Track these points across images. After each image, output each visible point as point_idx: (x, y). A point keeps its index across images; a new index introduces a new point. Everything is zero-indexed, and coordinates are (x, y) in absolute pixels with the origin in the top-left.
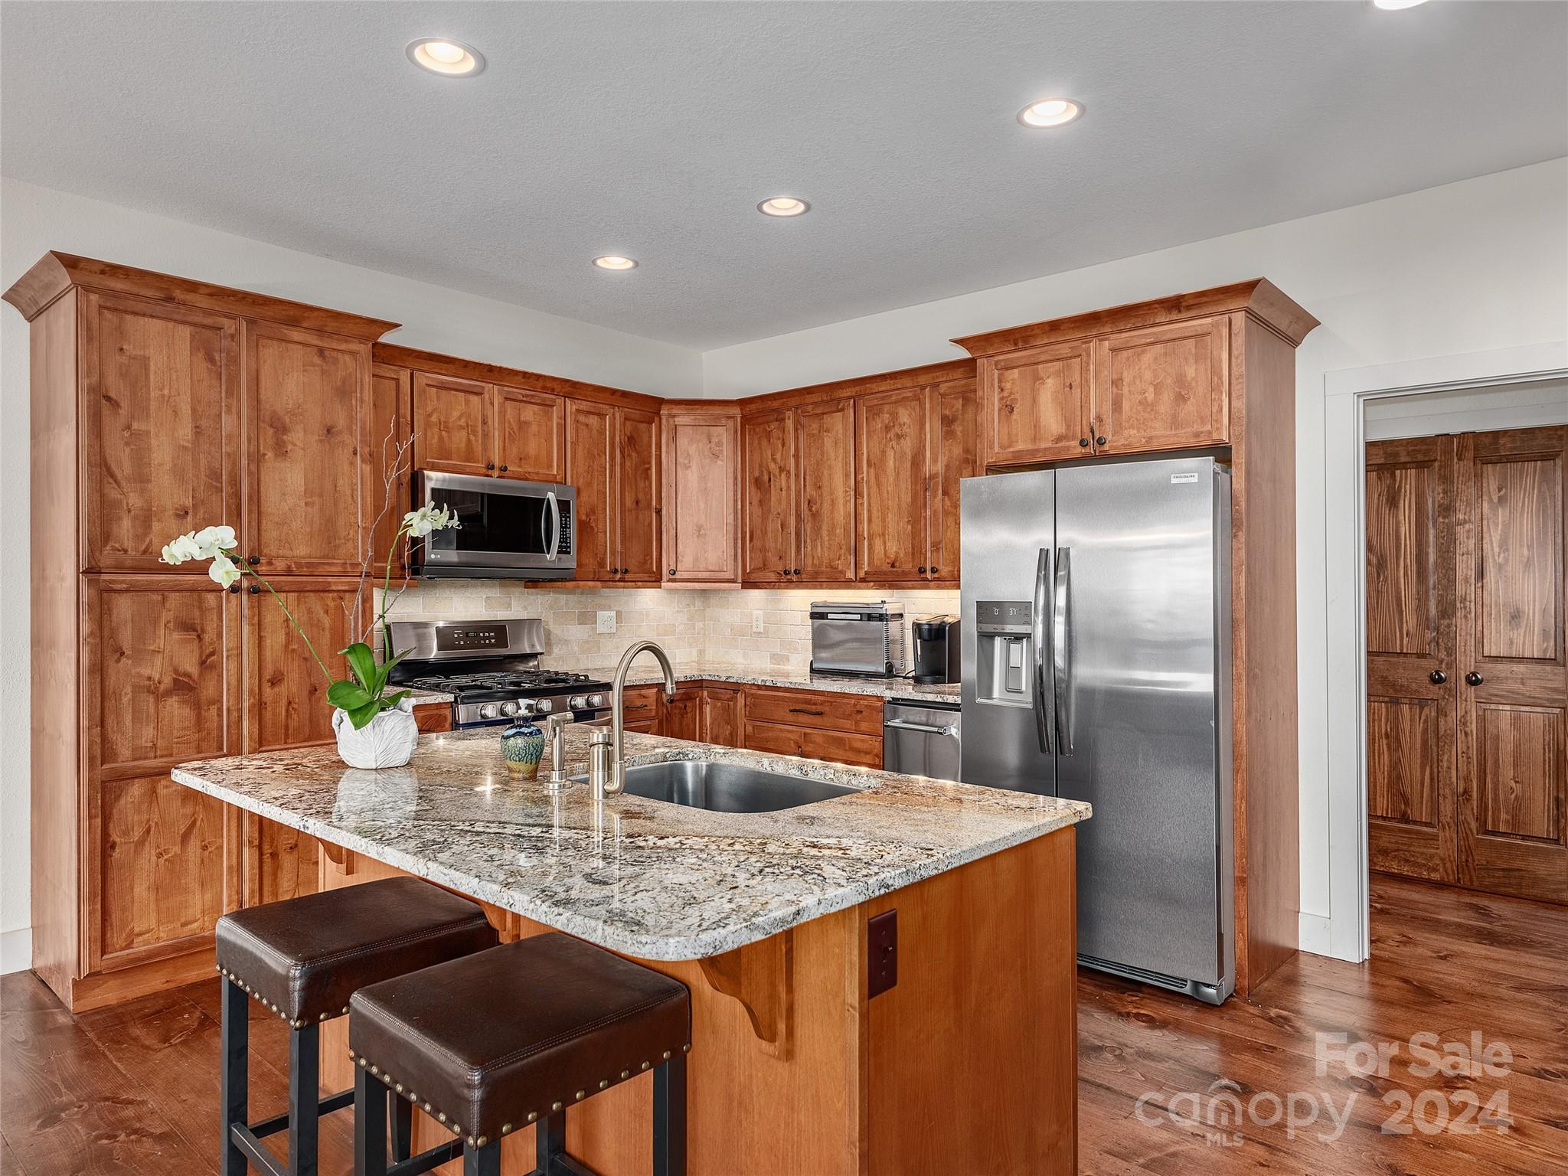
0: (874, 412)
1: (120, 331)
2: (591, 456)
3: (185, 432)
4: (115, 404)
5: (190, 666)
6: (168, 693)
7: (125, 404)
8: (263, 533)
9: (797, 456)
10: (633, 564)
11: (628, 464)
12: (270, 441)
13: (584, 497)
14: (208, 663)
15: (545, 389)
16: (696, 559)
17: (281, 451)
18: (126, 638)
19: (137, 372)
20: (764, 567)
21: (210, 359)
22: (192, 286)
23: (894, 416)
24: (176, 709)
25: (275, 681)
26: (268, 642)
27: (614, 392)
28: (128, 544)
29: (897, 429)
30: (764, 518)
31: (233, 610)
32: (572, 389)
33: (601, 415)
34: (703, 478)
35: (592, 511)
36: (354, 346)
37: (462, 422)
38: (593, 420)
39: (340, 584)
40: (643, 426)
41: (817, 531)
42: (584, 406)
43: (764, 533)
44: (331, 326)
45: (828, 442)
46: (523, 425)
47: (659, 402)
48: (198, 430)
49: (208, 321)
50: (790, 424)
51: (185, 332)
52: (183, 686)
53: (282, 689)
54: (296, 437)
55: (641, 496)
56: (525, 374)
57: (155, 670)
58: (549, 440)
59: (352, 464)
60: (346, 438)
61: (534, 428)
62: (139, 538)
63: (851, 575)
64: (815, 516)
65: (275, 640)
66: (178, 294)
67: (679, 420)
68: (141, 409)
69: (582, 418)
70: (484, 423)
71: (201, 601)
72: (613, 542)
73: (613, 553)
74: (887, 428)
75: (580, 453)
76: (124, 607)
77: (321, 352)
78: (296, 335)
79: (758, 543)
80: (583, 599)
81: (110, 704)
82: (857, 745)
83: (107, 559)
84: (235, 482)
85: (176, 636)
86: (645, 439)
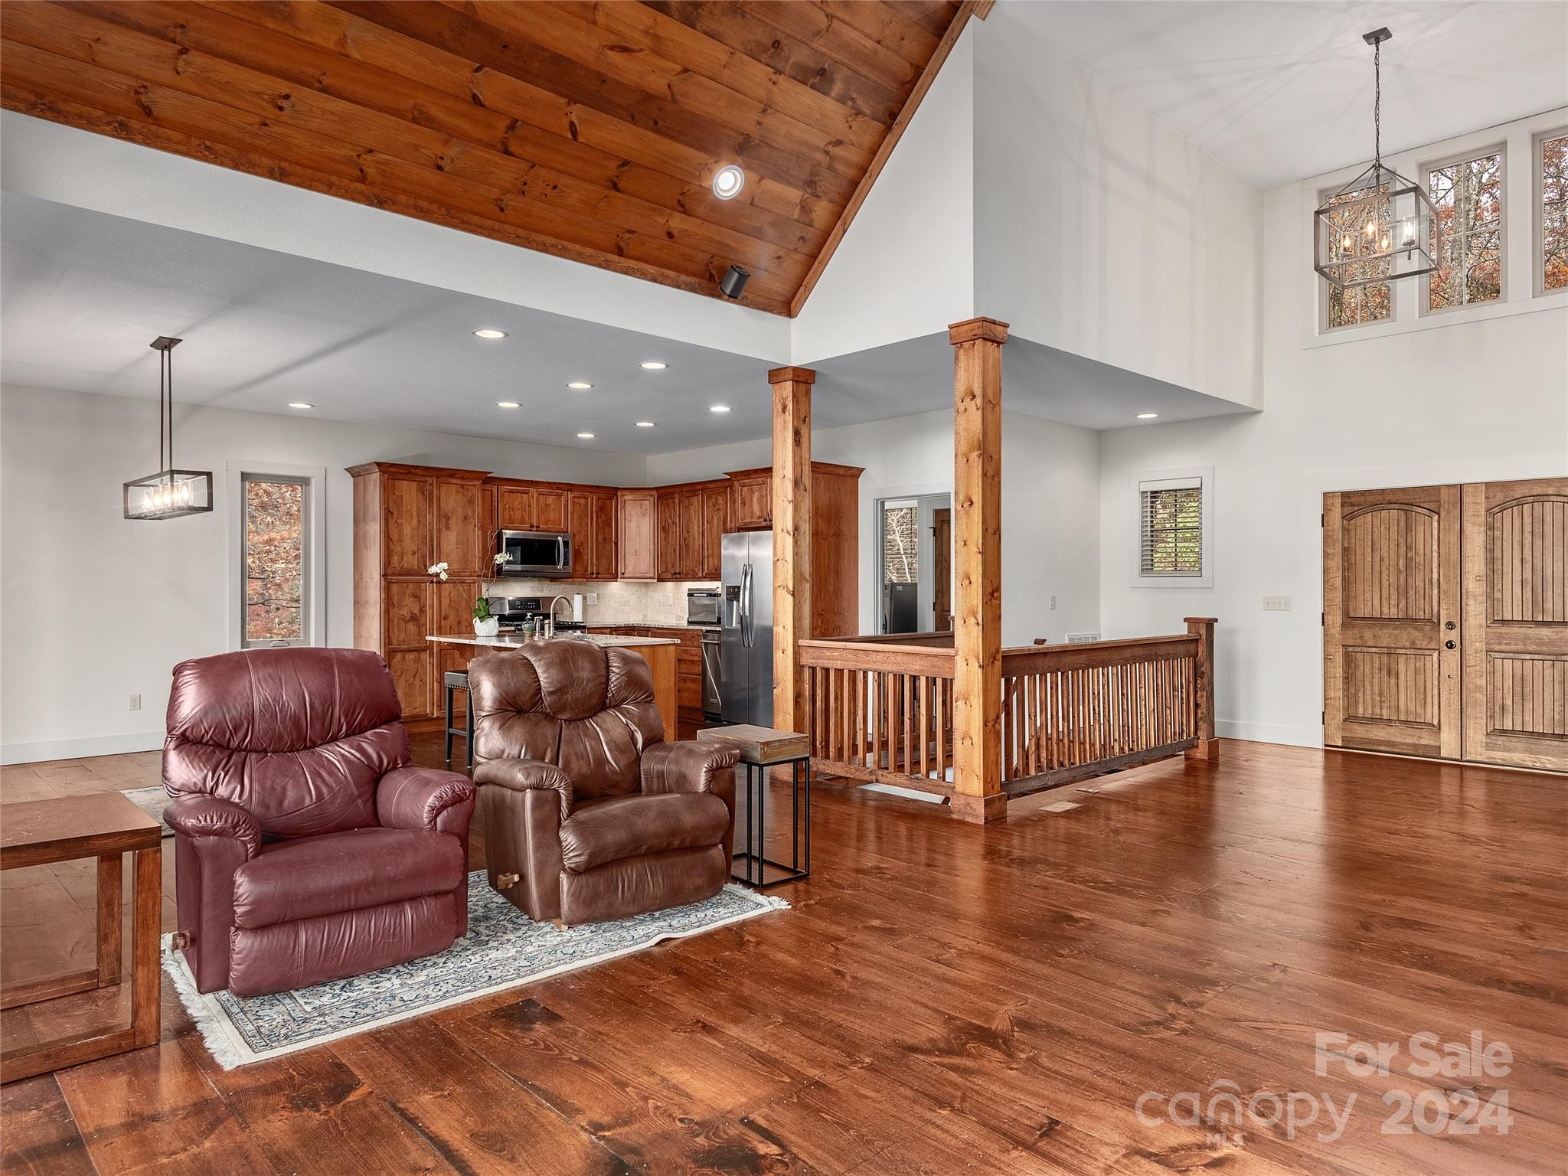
0: (709, 498)
1: (394, 487)
2: (580, 518)
3: (415, 522)
4: (393, 514)
5: (416, 611)
6: (409, 621)
7: (395, 513)
9: (679, 516)
10: (602, 569)
11: (600, 520)
12: (444, 523)
13: (577, 538)
14: (422, 610)
15: (558, 488)
16: (635, 567)
17: (448, 527)
18: (395, 600)
19: (399, 501)
20: (666, 571)
21: (423, 493)
22: (417, 467)
23: (717, 499)
24: (411, 627)
25: (445, 618)
26: (443, 603)
27: (592, 486)
28: (396, 566)
29: (717, 506)
30: (666, 546)
32: (570, 487)
33: (586, 498)
34: (638, 526)
35: (582, 544)
36: (475, 483)
37: (519, 507)
38: (582, 501)
39: (469, 580)
40: (608, 501)
41: (688, 553)
42: (577, 494)
43: (666, 554)
44: (467, 476)
45: (692, 510)
46: (547, 506)
47: (617, 489)
48: (419, 522)
49: (423, 479)
50: (677, 500)
51: (415, 484)
52: (414, 619)
53: (448, 621)
54: (453, 521)
55: (606, 535)
56: (548, 483)
57: (405, 612)
58: (560, 511)
59: (474, 531)
60: (472, 520)
61: (553, 507)
62: (400, 563)
63: (700, 575)
64: (687, 546)
65: (445, 602)
66: (413, 470)
67: (626, 498)
68: (400, 515)
69: (576, 500)
70: (529, 506)
71: (420, 586)
72: (592, 559)
73: (592, 564)
74: (714, 505)
75: (575, 517)
76: (395, 588)
77: (462, 486)
78: (453, 481)
79: (664, 559)
80: (580, 587)
81: (391, 624)
82: (693, 652)
83: (389, 571)
84: (432, 541)
85: (412, 599)
86: (609, 508)
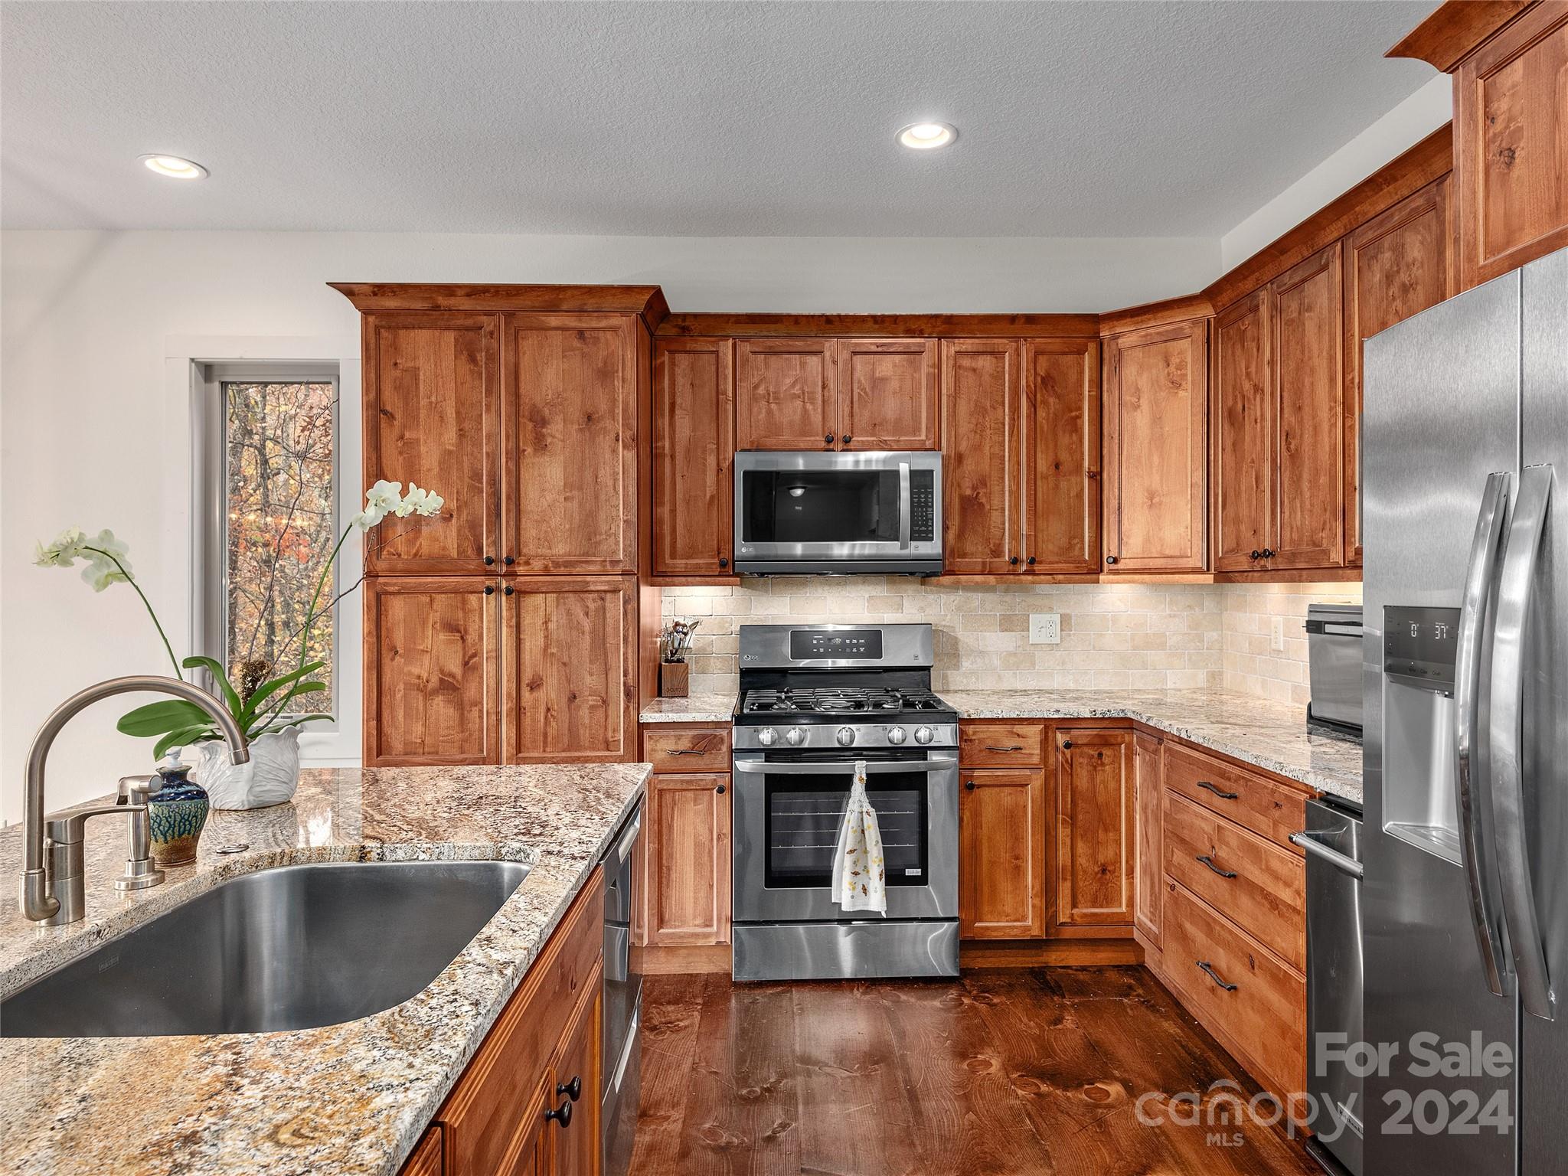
0: (1368, 253)
1: (395, 347)
2: (980, 410)
3: (450, 436)
4: (392, 417)
5: (455, 666)
6: (435, 692)
7: (398, 416)
8: (522, 532)
9: (1272, 363)
10: (1049, 549)
11: (1041, 413)
12: (530, 436)
13: (969, 465)
14: (470, 664)
15: (910, 333)
16: (1147, 540)
17: (540, 444)
18: (399, 637)
19: (408, 386)
20: (1236, 550)
21: (473, 360)
22: (449, 290)
23: (1399, 250)
24: (441, 709)
25: (534, 686)
26: (527, 645)
27: (1013, 319)
28: (402, 548)
29: (1404, 277)
30: (1238, 471)
31: (492, 612)
32: (947, 326)
33: (998, 354)
34: (1157, 420)
35: (983, 482)
36: (616, 321)
37: (797, 390)
38: (985, 363)
39: (599, 584)
40: (1070, 359)
41: (1296, 481)
42: (968, 344)
43: (1238, 494)
44: (591, 303)
45: (1310, 327)
46: (877, 383)
47: (1096, 319)
48: (462, 433)
49: (469, 322)
50: (1264, 311)
51: (450, 337)
52: (448, 686)
53: (541, 694)
54: (555, 429)
55: (1064, 456)
56: (874, 318)
57: (422, 668)
58: (914, 397)
59: (614, 451)
60: (608, 423)
61: (894, 384)
62: (411, 542)
63: (1337, 556)
64: (1295, 457)
65: (533, 643)
66: (442, 301)
67: (1123, 342)
68: (412, 418)
69: (966, 362)
70: (824, 387)
71: (464, 602)
72: (1015, 522)
73: (1016, 536)
74: (1389, 278)
75: (963, 408)
76: (398, 609)
77: (581, 334)
78: (553, 320)
79: (1230, 509)
80: (1008, 598)
81: (385, 700)
83: (381, 566)
84: (494, 482)
85: (442, 636)
86: (1073, 377)
